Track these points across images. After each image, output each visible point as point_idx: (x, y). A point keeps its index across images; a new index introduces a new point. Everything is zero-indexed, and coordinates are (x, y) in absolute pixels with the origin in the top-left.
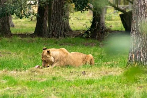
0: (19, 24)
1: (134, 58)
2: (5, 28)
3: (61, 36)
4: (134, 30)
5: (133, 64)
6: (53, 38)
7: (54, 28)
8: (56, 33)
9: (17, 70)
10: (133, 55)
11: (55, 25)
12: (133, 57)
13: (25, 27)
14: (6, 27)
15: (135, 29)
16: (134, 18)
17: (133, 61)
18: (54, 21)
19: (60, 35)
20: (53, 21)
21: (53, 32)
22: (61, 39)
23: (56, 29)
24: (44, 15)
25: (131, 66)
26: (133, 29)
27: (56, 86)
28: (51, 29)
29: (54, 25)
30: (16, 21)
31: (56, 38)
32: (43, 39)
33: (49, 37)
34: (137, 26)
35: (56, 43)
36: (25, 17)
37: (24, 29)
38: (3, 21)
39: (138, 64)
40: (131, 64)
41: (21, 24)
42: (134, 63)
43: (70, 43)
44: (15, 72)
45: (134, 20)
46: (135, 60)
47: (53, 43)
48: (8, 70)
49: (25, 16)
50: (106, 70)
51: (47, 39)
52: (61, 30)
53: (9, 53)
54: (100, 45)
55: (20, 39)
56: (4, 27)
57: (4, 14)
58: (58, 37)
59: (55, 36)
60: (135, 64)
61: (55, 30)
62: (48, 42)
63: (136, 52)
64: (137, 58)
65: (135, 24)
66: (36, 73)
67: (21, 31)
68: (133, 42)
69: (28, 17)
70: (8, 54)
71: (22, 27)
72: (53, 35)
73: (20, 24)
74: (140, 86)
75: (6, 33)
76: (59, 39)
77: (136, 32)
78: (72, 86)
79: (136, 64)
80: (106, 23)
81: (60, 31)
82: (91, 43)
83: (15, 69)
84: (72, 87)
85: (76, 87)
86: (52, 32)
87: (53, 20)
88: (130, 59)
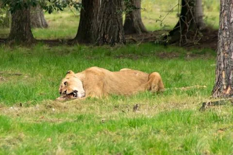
0: (59, 21)
1: (225, 79)
2: (22, 30)
3: (118, 41)
4: (223, 29)
5: (224, 90)
6: (105, 46)
7: (105, 27)
8: (110, 38)
9: (21, 105)
10: (224, 73)
11: (108, 22)
12: (224, 76)
13: (67, 27)
14: (24, 29)
15: (226, 27)
16: (223, 7)
17: (224, 83)
18: (106, 15)
19: (116, 40)
20: (103, 16)
21: (104, 35)
22: (118, 47)
23: (110, 29)
24: (92, 4)
25: (220, 92)
26: (223, 27)
27: (74, 132)
28: (101, 31)
29: (106, 23)
30: (54, 17)
31: (109, 46)
32: (88, 48)
33: (98, 45)
34: (228, 21)
35: (109, 54)
36: (58, 10)
37: (65, 30)
38: (18, 17)
39: (231, 89)
40: (219, 90)
41: (63, 21)
42: (225, 87)
43: (133, 54)
44: (16, 109)
45: (224, 11)
46: (226, 82)
47: (103, 55)
48: (5, 105)
49: (56, 8)
50: (176, 101)
51: (95, 48)
52: (119, 32)
53: (17, 75)
54: (186, 56)
55: (47, 48)
56: (21, 28)
57: (20, 6)
58: (112, 44)
59: (107, 42)
60: (227, 88)
61: (108, 31)
62: (94, 53)
63: (228, 68)
64: (230, 78)
65: (226, 17)
66: (54, 110)
67: (57, 34)
68: (223, 50)
69: (61, 10)
70: (15, 76)
71: (62, 26)
72: (104, 41)
73: (61, 22)
74: (222, 128)
75: (24, 40)
76: (116, 46)
77: (228, 33)
78: (102, 130)
79: (229, 89)
80: (204, 16)
81: (116, 34)
82: (171, 53)
83: (19, 102)
84: (103, 133)
85: (110, 133)
86: (102, 35)
87: (104, 13)
88: (218, 81)
